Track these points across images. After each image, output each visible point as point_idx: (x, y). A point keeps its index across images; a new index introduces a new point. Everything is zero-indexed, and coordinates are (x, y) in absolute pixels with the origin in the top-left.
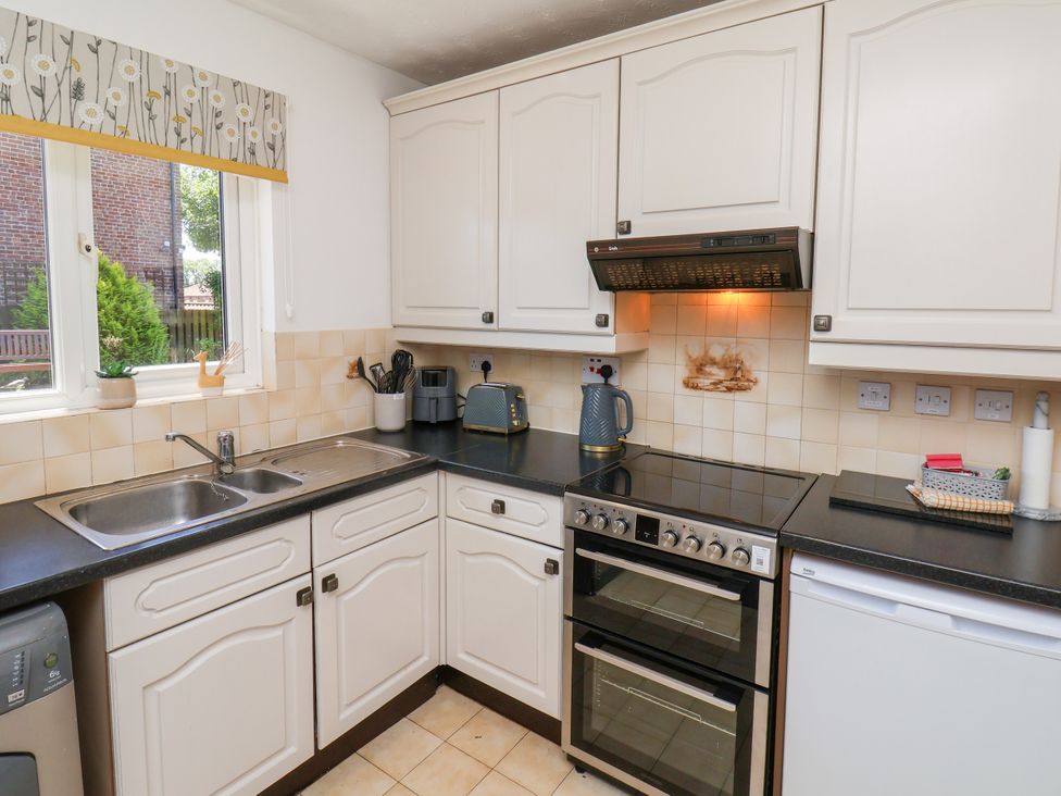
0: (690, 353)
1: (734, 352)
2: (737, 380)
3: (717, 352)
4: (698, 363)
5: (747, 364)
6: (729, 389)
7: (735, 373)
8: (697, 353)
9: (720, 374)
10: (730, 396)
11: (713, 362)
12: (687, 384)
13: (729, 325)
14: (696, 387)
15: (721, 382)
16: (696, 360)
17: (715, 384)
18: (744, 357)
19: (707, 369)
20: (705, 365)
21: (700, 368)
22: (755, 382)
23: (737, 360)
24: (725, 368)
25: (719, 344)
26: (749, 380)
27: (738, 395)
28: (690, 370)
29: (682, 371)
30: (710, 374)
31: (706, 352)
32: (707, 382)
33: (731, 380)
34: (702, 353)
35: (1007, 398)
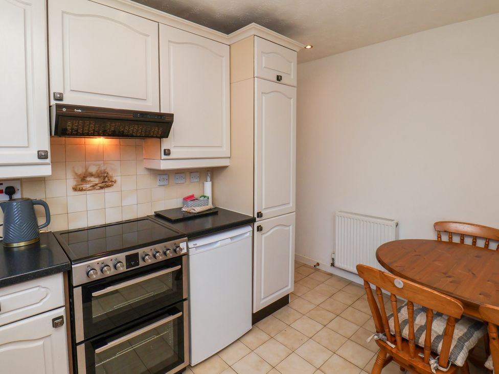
0: (77, 172)
1: (103, 168)
2: (106, 181)
3: (93, 169)
4: (82, 177)
5: (110, 174)
6: (102, 188)
7: (104, 179)
8: (80, 171)
9: (96, 180)
10: (102, 191)
11: (91, 175)
12: (75, 189)
13: (99, 155)
14: (81, 190)
15: (96, 185)
16: (80, 175)
17: (93, 186)
18: (108, 170)
19: (88, 179)
20: (86, 177)
21: (83, 178)
22: (115, 182)
23: (105, 172)
24: (98, 176)
25: (94, 165)
26: (112, 182)
27: (107, 190)
28: (77, 181)
29: (71, 182)
30: (90, 181)
31: (87, 170)
32: (88, 186)
33: (103, 182)
34: (84, 171)
35: (198, 174)
